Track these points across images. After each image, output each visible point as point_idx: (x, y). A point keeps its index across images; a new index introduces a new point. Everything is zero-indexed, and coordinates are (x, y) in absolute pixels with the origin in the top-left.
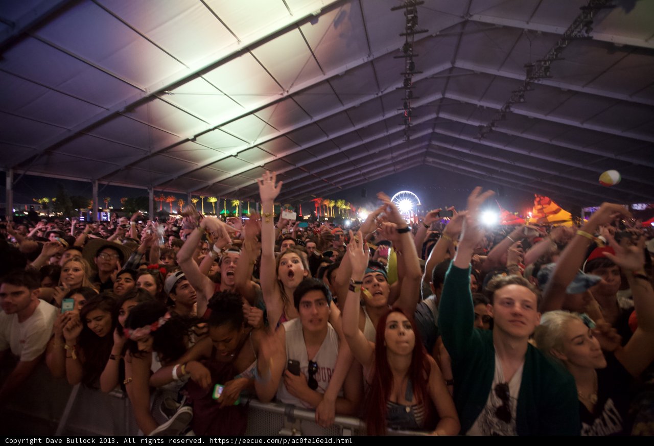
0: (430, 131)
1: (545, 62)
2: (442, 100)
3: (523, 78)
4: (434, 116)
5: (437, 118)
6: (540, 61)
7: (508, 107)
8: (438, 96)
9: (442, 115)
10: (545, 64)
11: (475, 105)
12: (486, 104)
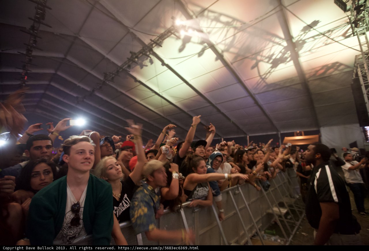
0: (42, 92)
1: (113, 74)
2: (54, 74)
3: (102, 79)
4: (46, 83)
5: (49, 85)
6: (110, 73)
7: (93, 91)
8: (52, 71)
9: (53, 84)
10: (112, 75)
11: (76, 85)
12: (82, 86)
